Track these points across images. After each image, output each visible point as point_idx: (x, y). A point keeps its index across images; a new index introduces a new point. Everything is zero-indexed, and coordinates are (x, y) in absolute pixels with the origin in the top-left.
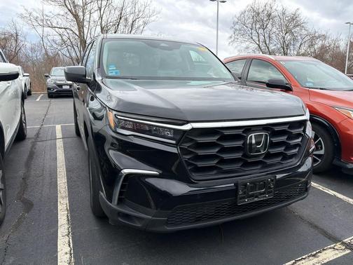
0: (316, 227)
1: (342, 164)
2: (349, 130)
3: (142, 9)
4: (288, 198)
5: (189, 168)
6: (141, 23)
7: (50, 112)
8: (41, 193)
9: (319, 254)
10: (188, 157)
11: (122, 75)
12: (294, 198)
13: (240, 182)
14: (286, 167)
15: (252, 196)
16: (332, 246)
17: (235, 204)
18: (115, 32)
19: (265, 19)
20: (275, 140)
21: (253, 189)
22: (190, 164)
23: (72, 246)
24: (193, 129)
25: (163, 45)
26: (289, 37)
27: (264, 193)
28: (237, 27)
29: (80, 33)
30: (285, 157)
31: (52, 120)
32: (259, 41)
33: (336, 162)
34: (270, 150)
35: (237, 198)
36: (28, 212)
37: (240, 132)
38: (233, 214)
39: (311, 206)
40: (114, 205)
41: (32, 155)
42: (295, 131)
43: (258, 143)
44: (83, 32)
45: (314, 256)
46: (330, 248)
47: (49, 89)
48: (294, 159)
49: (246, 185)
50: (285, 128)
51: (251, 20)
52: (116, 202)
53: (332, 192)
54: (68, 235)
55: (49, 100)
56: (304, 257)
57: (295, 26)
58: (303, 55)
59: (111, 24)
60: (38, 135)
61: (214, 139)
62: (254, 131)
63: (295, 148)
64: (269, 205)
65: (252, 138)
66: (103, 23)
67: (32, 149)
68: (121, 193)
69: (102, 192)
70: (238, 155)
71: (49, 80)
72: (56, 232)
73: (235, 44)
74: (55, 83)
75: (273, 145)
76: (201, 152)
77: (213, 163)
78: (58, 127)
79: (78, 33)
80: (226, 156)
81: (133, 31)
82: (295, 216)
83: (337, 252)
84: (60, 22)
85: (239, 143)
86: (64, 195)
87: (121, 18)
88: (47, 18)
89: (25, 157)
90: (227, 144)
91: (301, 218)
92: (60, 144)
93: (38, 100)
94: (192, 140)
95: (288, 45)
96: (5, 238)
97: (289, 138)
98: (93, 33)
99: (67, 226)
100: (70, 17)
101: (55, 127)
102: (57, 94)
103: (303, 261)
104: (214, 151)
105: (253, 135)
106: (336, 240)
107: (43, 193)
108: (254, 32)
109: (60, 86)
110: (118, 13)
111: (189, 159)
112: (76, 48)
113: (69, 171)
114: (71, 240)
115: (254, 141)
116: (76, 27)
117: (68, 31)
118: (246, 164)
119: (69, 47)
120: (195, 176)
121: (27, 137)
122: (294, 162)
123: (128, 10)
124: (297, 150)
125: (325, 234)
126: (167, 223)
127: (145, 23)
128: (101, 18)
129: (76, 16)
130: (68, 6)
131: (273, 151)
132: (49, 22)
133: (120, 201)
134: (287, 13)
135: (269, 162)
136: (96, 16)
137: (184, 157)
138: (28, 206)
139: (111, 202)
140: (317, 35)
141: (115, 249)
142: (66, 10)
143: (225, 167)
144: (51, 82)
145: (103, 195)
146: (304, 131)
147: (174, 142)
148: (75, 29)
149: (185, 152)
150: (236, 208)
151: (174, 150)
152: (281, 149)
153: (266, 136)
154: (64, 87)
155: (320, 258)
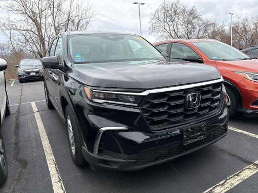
0: (234, 156)
1: (243, 110)
2: (245, 87)
3: (84, 12)
4: (215, 137)
5: (148, 122)
6: (84, 22)
7: (24, 93)
8: (32, 153)
9: (240, 174)
10: (147, 115)
11: (86, 61)
12: (218, 137)
13: (184, 129)
14: (212, 115)
15: (193, 138)
16: (248, 167)
17: (182, 144)
18: (65, 31)
19: (173, 15)
20: (204, 97)
21: (193, 133)
22: (148, 120)
23: (64, 189)
24: (150, 94)
25: (111, 37)
26: (190, 26)
27: (200, 135)
28: (154, 21)
29: (39, 33)
30: (211, 109)
31: (27, 99)
32: (170, 30)
33: (239, 110)
34: (201, 105)
35: (182, 141)
36: (25, 168)
37: (181, 93)
38: (180, 152)
39: (228, 142)
40: (95, 154)
41: (17, 126)
42: (216, 90)
43: (194, 100)
44: (41, 32)
45: (237, 175)
46: (247, 169)
47: (20, 76)
48: (216, 110)
49: (188, 131)
50: (210, 88)
51: (163, 16)
52: (97, 152)
53: (239, 131)
54: (59, 181)
55: (21, 84)
56: (231, 177)
57: (194, 18)
58: (201, 38)
59: (62, 25)
60: (19, 110)
61: (164, 100)
62: (190, 92)
63: (217, 102)
64: (203, 143)
65: (190, 97)
66: (56, 24)
67: (16, 122)
68: (100, 146)
69: (84, 146)
70: (181, 110)
71: (19, 69)
72: (50, 180)
73: (154, 34)
74: (24, 71)
75: (204, 101)
76: (156, 110)
77: (165, 117)
78: (33, 104)
79: (37, 33)
80: (173, 112)
81: (79, 29)
82: (218, 150)
83: (252, 171)
84: (23, 26)
85: (181, 102)
86: (49, 153)
87: (69, 20)
88: (12, 23)
89: (13, 128)
90: (173, 103)
91: (223, 151)
92: (37, 116)
93: (12, 85)
94: (149, 102)
95: (190, 32)
96: (12, 190)
97: (213, 96)
98: (49, 32)
99: (57, 175)
100: (30, 21)
101: (31, 104)
102: (27, 79)
103: (231, 180)
104: (165, 109)
105: (190, 95)
106: (249, 163)
107: (33, 153)
108: (166, 24)
109: (29, 73)
110: (66, 16)
111: (148, 116)
112: (37, 44)
113: (49, 135)
114: (62, 185)
115: (191, 99)
116: (36, 29)
117: (30, 32)
118: (187, 116)
119: (31, 44)
120: (153, 128)
121: (11, 113)
122: (217, 111)
123: (74, 14)
124: (218, 103)
125: (241, 159)
126: (136, 163)
127: (87, 23)
128: (54, 20)
129: (35, 21)
130: (28, 13)
131: (203, 105)
132: (14, 26)
133: (100, 152)
134: (187, 10)
135: (201, 113)
136: (50, 19)
137: (144, 115)
138: (24, 163)
139: (93, 153)
140: (209, 23)
141: (97, 187)
142: (27, 17)
143: (173, 120)
144: (21, 71)
145: (85, 148)
146: (222, 89)
147: (136, 105)
148: (35, 30)
149: (144, 111)
150: (182, 148)
151: (137, 111)
152: (208, 103)
153: (199, 95)
154: (32, 74)
155: (242, 176)
